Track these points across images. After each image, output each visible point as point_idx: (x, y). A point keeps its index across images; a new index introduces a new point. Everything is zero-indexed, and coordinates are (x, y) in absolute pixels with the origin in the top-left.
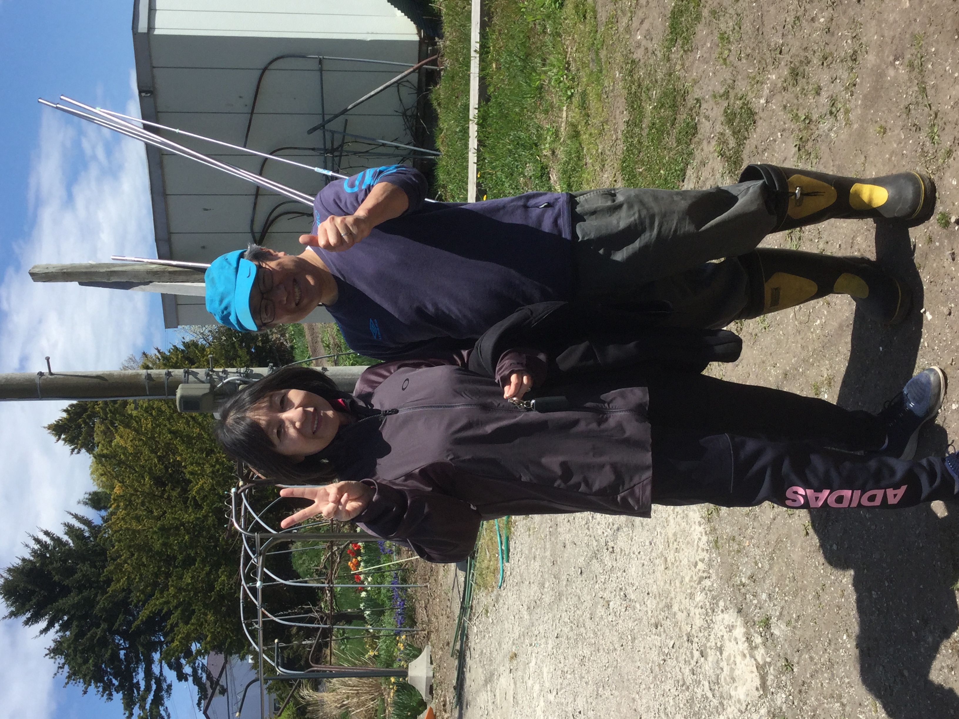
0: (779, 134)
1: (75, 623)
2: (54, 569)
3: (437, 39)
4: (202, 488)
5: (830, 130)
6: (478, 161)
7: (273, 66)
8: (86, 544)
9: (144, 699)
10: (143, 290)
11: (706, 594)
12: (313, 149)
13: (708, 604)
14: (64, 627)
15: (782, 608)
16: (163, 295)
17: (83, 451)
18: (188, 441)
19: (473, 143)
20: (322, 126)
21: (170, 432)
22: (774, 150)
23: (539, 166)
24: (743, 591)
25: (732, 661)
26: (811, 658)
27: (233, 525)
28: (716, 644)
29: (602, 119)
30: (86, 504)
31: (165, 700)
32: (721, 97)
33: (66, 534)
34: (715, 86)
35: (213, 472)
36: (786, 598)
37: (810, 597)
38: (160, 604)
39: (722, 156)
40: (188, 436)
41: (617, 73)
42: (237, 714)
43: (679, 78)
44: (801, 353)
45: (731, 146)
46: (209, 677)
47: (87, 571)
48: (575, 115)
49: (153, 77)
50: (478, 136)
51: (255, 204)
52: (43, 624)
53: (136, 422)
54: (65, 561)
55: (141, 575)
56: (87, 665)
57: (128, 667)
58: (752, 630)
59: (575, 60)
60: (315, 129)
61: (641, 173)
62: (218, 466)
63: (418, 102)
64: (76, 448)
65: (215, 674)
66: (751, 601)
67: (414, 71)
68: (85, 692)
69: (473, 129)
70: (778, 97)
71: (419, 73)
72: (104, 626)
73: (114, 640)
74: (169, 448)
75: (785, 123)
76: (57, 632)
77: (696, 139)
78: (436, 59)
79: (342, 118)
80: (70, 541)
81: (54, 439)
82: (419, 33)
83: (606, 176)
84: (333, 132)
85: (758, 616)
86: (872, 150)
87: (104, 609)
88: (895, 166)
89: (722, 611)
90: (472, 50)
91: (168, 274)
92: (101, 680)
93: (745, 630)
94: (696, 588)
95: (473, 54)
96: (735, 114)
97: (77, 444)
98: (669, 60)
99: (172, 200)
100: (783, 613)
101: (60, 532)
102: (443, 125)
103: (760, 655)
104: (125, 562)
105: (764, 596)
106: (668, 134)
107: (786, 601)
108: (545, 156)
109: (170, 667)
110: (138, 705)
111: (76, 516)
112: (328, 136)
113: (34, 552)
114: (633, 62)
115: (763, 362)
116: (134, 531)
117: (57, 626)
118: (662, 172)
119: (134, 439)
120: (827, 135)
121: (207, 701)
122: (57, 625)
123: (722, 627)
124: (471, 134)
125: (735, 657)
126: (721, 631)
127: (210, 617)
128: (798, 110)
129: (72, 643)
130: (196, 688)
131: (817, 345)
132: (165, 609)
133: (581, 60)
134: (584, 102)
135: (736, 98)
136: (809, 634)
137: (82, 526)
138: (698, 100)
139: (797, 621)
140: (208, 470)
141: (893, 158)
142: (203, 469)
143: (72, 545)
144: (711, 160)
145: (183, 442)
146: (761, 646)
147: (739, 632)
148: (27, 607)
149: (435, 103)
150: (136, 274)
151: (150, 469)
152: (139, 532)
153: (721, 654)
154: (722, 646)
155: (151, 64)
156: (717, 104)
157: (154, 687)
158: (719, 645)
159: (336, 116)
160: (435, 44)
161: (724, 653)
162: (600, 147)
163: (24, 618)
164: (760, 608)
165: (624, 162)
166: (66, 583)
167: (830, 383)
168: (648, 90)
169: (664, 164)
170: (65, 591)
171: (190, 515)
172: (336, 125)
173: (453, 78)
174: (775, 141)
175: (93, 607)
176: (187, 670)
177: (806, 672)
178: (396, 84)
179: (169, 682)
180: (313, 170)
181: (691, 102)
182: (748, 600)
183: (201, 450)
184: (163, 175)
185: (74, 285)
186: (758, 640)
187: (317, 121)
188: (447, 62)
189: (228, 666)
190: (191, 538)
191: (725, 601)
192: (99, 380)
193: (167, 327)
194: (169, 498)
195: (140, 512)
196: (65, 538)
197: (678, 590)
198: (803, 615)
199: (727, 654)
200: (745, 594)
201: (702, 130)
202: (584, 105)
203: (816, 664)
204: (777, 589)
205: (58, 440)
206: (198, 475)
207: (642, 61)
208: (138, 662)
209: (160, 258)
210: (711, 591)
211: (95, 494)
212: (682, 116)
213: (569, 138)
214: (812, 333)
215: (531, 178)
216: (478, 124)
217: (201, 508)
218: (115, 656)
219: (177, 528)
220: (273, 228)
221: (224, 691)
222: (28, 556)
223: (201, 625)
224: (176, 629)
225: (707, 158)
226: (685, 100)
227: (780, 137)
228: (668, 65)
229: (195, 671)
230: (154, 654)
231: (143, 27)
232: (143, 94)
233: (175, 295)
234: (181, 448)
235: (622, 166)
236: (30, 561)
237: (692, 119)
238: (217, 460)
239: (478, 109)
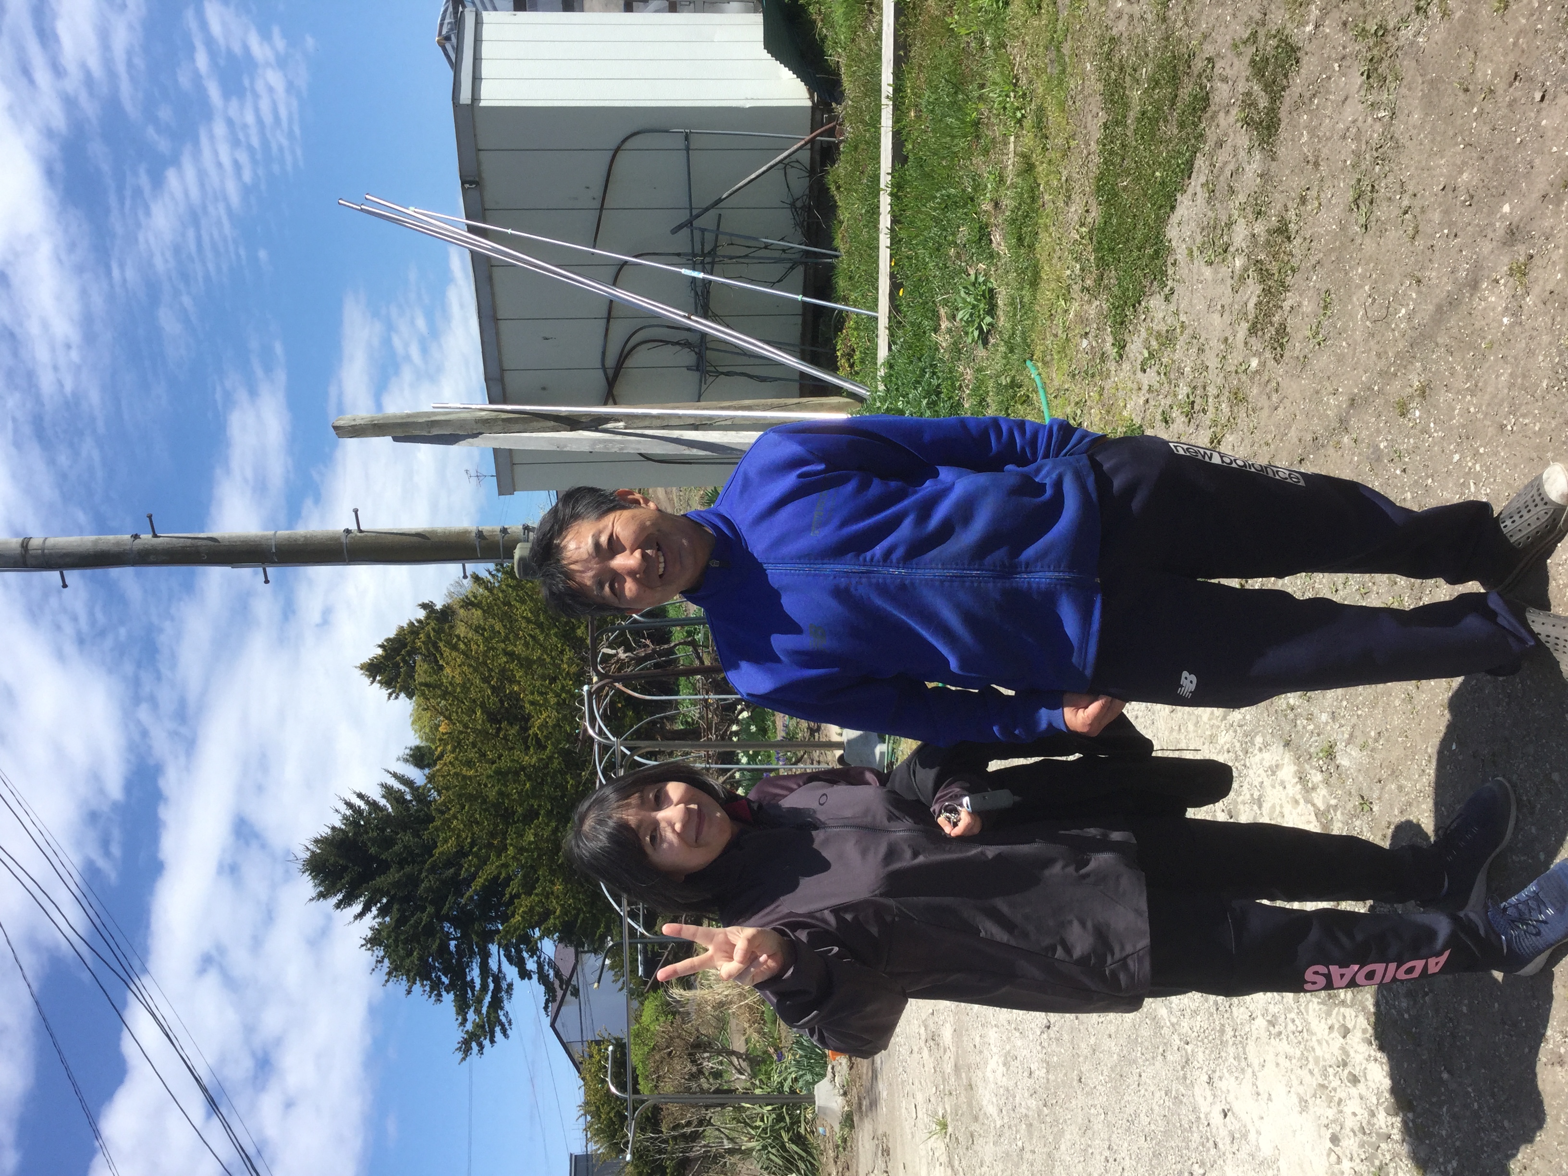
0: (1336, 65)
1: (396, 907)
2: (369, 839)
3: (834, 105)
4: (544, 725)
5: (1418, 33)
6: (891, 244)
7: (628, 145)
8: (408, 809)
9: (479, 1001)
10: (472, 445)
11: (1235, 731)
12: (679, 255)
13: (1238, 745)
14: (383, 912)
15: (1353, 727)
16: (495, 450)
17: (402, 695)
18: (527, 664)
19: (885, 221)
20: (689, 223)
21: (506, 653)
22: (1328, 92)
23: (977, 225)
24: (1291, 716)
25: (1277, 812)
26: (1400, 788)
27: (586, 730)
28: (1252, 795)
29: (1066, 135)
30: (406, 761)
31: (505, 1002)
32: (1245, 43)
33: (383, 797)
34: (1235, 31)
35: (558, 704)
36: (1359, 712)
37: (1397, 703)
38: (497, 867)
39: (1248, 124)
40: (527, 659)
41: (1088, 65)
42: (596, 985)
43: (1181, 40)
44: (1375, 364)
45: (1261, 106)
46: (558, 974)
47: (409, 841)
48: (1028, 139)
49: (479, 164)
50: (892, 211)
51: (607, 330)
52: (357, 908)
53: (465, 644)
54: (383, 830)
55: (473, 834)
56: (411, 958)
57: (459, 961)
58: (1307, 766)
59: (1025, 70)
60: (680, 227)
61: (1125, 188)
62: (564, 695)
63: (811, 187)
64: (393, 692)
65: (566, 973)
66: (1304, 727)
67: (806, 144)
68: (409, 992)
69: (885, 201)
70: (1335, 14)
71: (812, 149)
72: (430, 909)
73: (442, 928)
74: (506, 676)
75: (1344, 48)
76: (374, 918)
77: (1209, 114)
78: (835, 127)
79: (713, 213)
80: (389, 806)
81: (368, 681)
82: (811, 97)
83: (1073, 209)
84: (703, 231)
85: (1315, 745)
86: (1486, 40)
87: (429, 889)
88: (1523, 51)
89: (1260, 750)
90: (884, 95)
91: (500, 423)
92: (428, 978)
93: (1296, 768)
94: (1219, 727)
95: (884, 101)
96: (1267, 59)
97: (395, 687)
98: (1164, 20)
99: (504, 326)
100: (1355, 734)
101: (376, 795)
102: (844, 215)
103: (1321, 797)
104: (455, 817)
105: (1324, 717)
106: (1166, 121)
107: (1358, 716)
108: (986, 212)
109: (510, 961)
110: (472, 1009)
111: (395, 775)
112: (697, 233)
113: (345, 818)
114: (1112, 39)
115: (1317, 392)
116: (465, 777)
117: (374, 911)
118: (1158, 174)
119: (463, 664)
120: (1412, 44)
121: (556, 1005)
122: (374, 909)
123: (1261, 771)
124: (882, 210)
125: (1281, 806)
126: (1259, 776)
127: (558, 887)
128: (1365, 22)
129: (393, 931)
130: (542, 988)
131: (1401, 345)
132: (503, 875)
133: (1035, 66)
134: (1040, 121)
135: (1269, 36)
136: (1398, 752)
137: (402, 788)
138: (1209, 60)
139: (1376, 741)
140: (553, 701)
141: (1521, 41)
142: (546, 700)
143: (390, 810)
144: (1232, 136)
145: (521, 666)
146: (1321, 786)
147: (1288, 772)
148: (339, 886)
149: (833, 188)
150: (462, 423)
151: (483, 703)
152: (470, 778)
153: (1260, 807)
154: (1260, 797)
155: (476, 145)
156: (1239, 54)
157: (492, 986)
158: (1256, 797)
159: (707, 209)
160: (831, 110)
161: (1264, 805)
162: (1065, 173)
163: (334, 900)
164: (1319, 735)
165: (1100, 180)
166: (383, 857)
167: (1424, 392)
168: (1135, 70)
169: (1160, 164)
170: (384, 867)
171: (531, 757)
172: (707, 221)
173: (856, 148)
174: (1329, 78)
175: (417, 886)
176: (531, 965)
177: (1392, 808)
178: (781, 166)
179: (509, 980)
180: (680, 273)
181: (1198, 64)
182: (1300, 728)
183: (543, 677)
184: (493, 294)
185: (386, 441)
186: (1317, 777)
187: (684, 216)
188: (849, 131)
189: (579, 967)
190: (531, 785)
191: (1264, 736)
192: (420, 539)
193: (501, 493)
194: (505, 738)
195: (472, 754)
196: (383, 802)
197: (1192, 735)
198: (1387, 730)
199: (1270, 805)
200: (1294, 721)
201: (1217, 99)
202: (1040, 125)
203: (1408, 794)
204: (1345, 703)
205: (372, 683)
206: (541, 705)
207: (1125, 35)
208: (472, 954)
209: (491, 402)
210: (1240, 726)
211: (418, 748)
212: (1186, 91)
213: (1018, 175)
214: (1393, 330)
215: (965, 246)
216: (891, 194)
217: (545, 748)
218: (444, 948)
219: (517, 774)
220: (629, 363)
221: (576, 993)
222: (338, 824)
223: (547, 898)
224: (516, 901)
225: (1226, 135)
226: (1189, 67)
227: (1337, 69)
228: (1164, 27)
229: (540, 966)
230: (490, 946)
231: (465, 97)
232: (467, 186)
233: (510, 450)
234: (519, 674)
235: (1098, 187)
236: (341, 829)
237: (1201, 89)
238: (563, 687)
239: (892, 174)
